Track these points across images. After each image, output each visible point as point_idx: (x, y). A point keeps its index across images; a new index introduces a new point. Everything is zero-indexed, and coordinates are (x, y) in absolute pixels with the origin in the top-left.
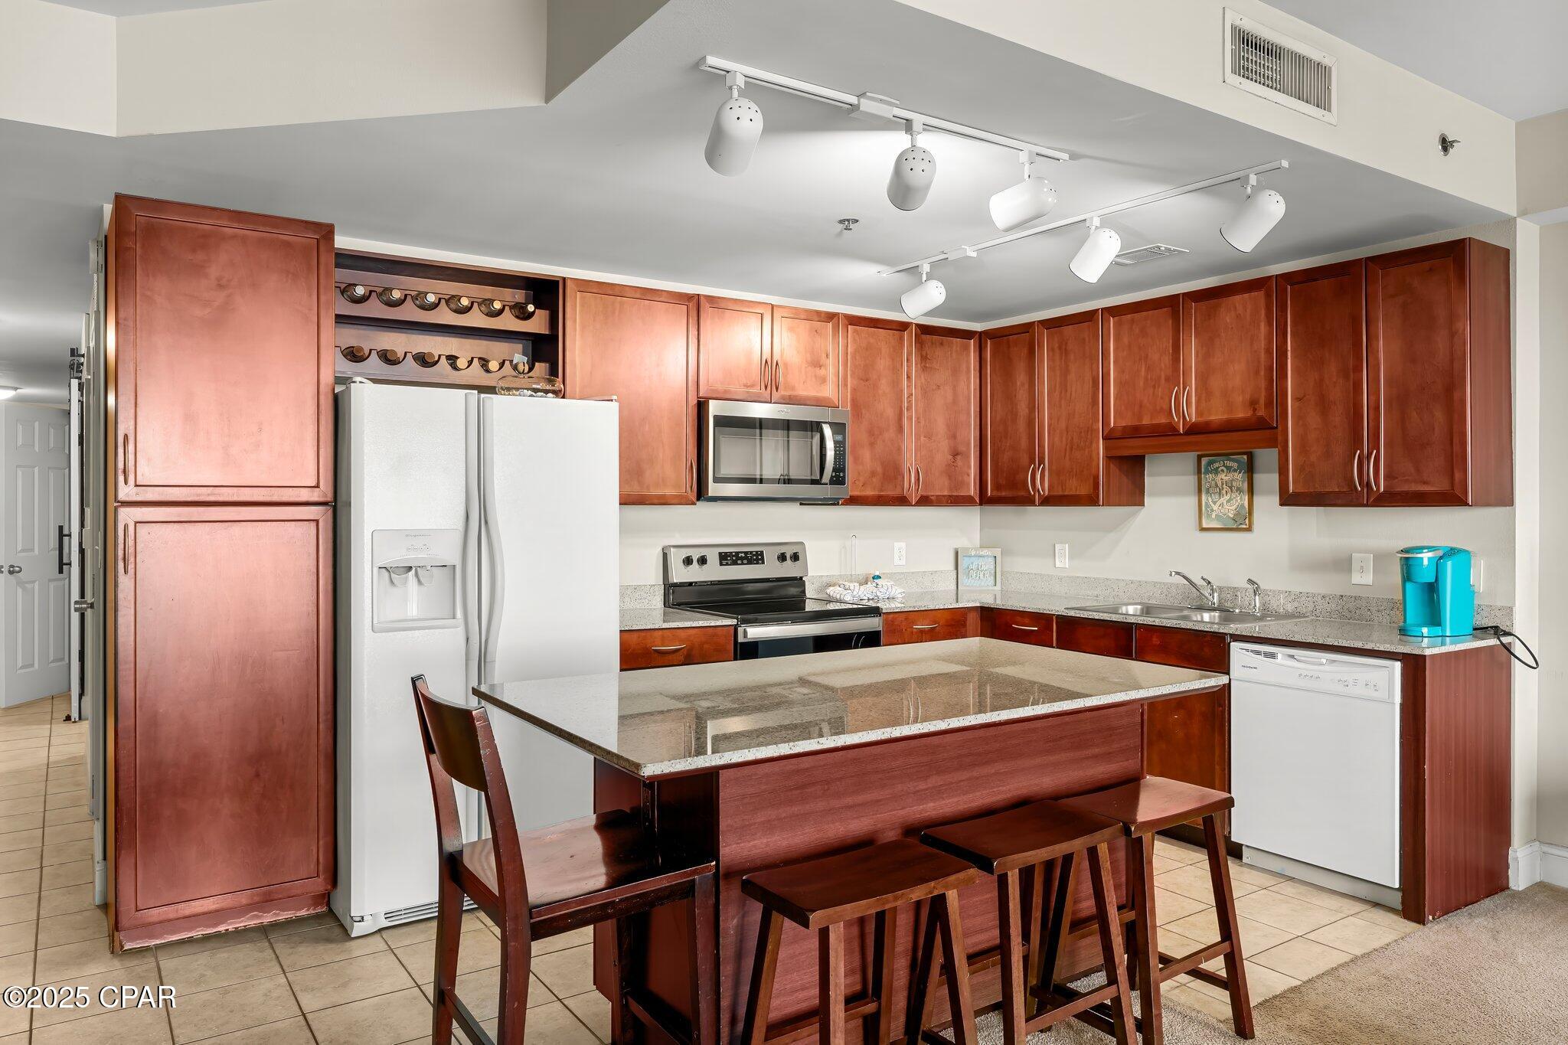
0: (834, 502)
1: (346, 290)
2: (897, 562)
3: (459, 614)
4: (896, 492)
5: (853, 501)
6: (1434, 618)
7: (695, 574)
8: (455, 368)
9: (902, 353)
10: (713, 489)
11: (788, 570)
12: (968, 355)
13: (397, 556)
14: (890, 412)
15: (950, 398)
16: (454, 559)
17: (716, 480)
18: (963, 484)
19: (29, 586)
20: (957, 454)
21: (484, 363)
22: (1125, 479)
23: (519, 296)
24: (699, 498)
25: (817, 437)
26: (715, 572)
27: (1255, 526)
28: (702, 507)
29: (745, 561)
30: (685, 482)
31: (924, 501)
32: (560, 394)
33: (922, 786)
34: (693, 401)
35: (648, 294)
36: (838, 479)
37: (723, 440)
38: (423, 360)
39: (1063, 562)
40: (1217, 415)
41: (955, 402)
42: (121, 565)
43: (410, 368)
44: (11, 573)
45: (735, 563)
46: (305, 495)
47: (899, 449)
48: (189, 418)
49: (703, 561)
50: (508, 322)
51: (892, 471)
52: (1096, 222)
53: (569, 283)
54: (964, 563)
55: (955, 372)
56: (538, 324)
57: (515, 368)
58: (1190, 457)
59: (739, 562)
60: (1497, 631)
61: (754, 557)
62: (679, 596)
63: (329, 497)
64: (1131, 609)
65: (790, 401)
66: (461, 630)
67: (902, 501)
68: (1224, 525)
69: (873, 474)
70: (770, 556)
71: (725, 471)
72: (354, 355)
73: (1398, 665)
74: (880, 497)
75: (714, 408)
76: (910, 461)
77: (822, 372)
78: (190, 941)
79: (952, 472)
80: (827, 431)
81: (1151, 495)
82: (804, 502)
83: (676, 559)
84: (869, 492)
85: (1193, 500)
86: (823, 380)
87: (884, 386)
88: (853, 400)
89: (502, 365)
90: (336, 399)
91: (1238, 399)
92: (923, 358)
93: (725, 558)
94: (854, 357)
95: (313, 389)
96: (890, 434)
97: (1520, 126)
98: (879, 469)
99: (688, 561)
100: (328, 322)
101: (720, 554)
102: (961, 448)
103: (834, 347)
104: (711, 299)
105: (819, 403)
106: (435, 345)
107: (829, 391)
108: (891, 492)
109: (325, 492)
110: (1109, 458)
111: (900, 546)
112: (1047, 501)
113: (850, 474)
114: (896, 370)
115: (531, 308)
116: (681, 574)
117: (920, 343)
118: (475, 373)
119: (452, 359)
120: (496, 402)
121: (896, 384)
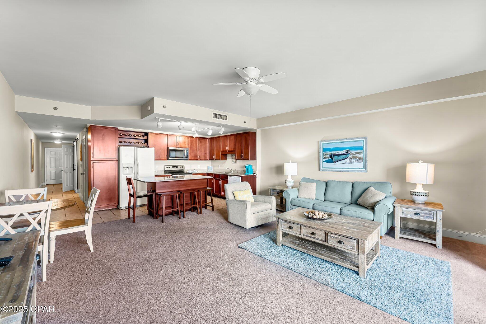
0: (187, 160)
1: (120, 134)
2: (198, 168)
3: (134, 173)
4: (196, 159)
5: (190, 160)
6: (248, 173)
7: (168, 169)
8: (134, 143)
9: (197, 141)
10: (170, 158)
11: (182, 169)
12: (207, 141)
13: (126, 166)
14: (195, 148)
15: (204, 147)
16: (133, 166)
17: (170, 157)
18: (206, 157)
19: (67, 173)
21: (138, 143)
22: (224, 157)
23: (143, 134)
24: (168, 159)
25: (184, 152)
26: (171, 169)
27: (237, 163)
28: (168, 161)
30: (165, 157)
31: (200, 160)
32: (148, 147)
33: (179, 187)
34: (167, 147)
35: (160, 134)
36: (187, 157)
37: (171, 152)
38: (130, 143)
39: (219, 167)
40: (230, 150)
41: (205, 147)
42: (92, 167)
43: (128, 144)
44: (64, 171)
45: (174, 168)
46: (114, 159)
47: (197, 153)
48: (100, 150)
49: (169, 167)
50: (141, 138)
51: (196, 156)
52: (210, 129)
53: (149, 133)
54: (208, 168)
55: (205, 143)
56: (146, 138)
57: (142, 143)
58: (231, 154)
60: (255, 174)
61: (177, 167)
62: (166, 172)
63: (117, 160)
64: (224, 173)
65: (181, 147)
66: (134, 175)
67: (197, 160)
68: (234, 162)
69: (193, 156)
70: (179, 167)
71: (171, 156)
72: (120, 142)
73: (241, 177)
74: (194, 159)
75: (170, 148)
76: (198, 154)
77: (185, 143)
78: (100, 211)
79: (205, 156)
80: (186, 151)
81: (228, 159)
82: (184, 160)
83: (166, 167)
84: (192, 159)
85: (231, 160)
86: (186, 144)
87: (194, 145)
88: (190, 147)
89: (140, 143)
90: (118, 148)
91: (232, 148)
92: (200, 142)
93: (172, 167)
94: (190, 141)
95: (115, 147)
96: (196, 151)
97: (257, 119)
98: (194, 156)
99: (167, 167)
100: (117, 138)
102: (206, 153)
103: (187, 140)
104: (170, 134)
105: (185, 147)
106: (131, 141)
107: (187, 146)
108: (196, 158)
109: (117, 159)
110: (222, 155)
111: (199, 166)
112: (215, 160)
113: (189, 156)
114: (196, 143)
115: (144, 136)
116: (166, 169)
117: (200, 140)
118: (137, 144)
119: (134, 142)
120: (139, 149)
121: (196, 145)
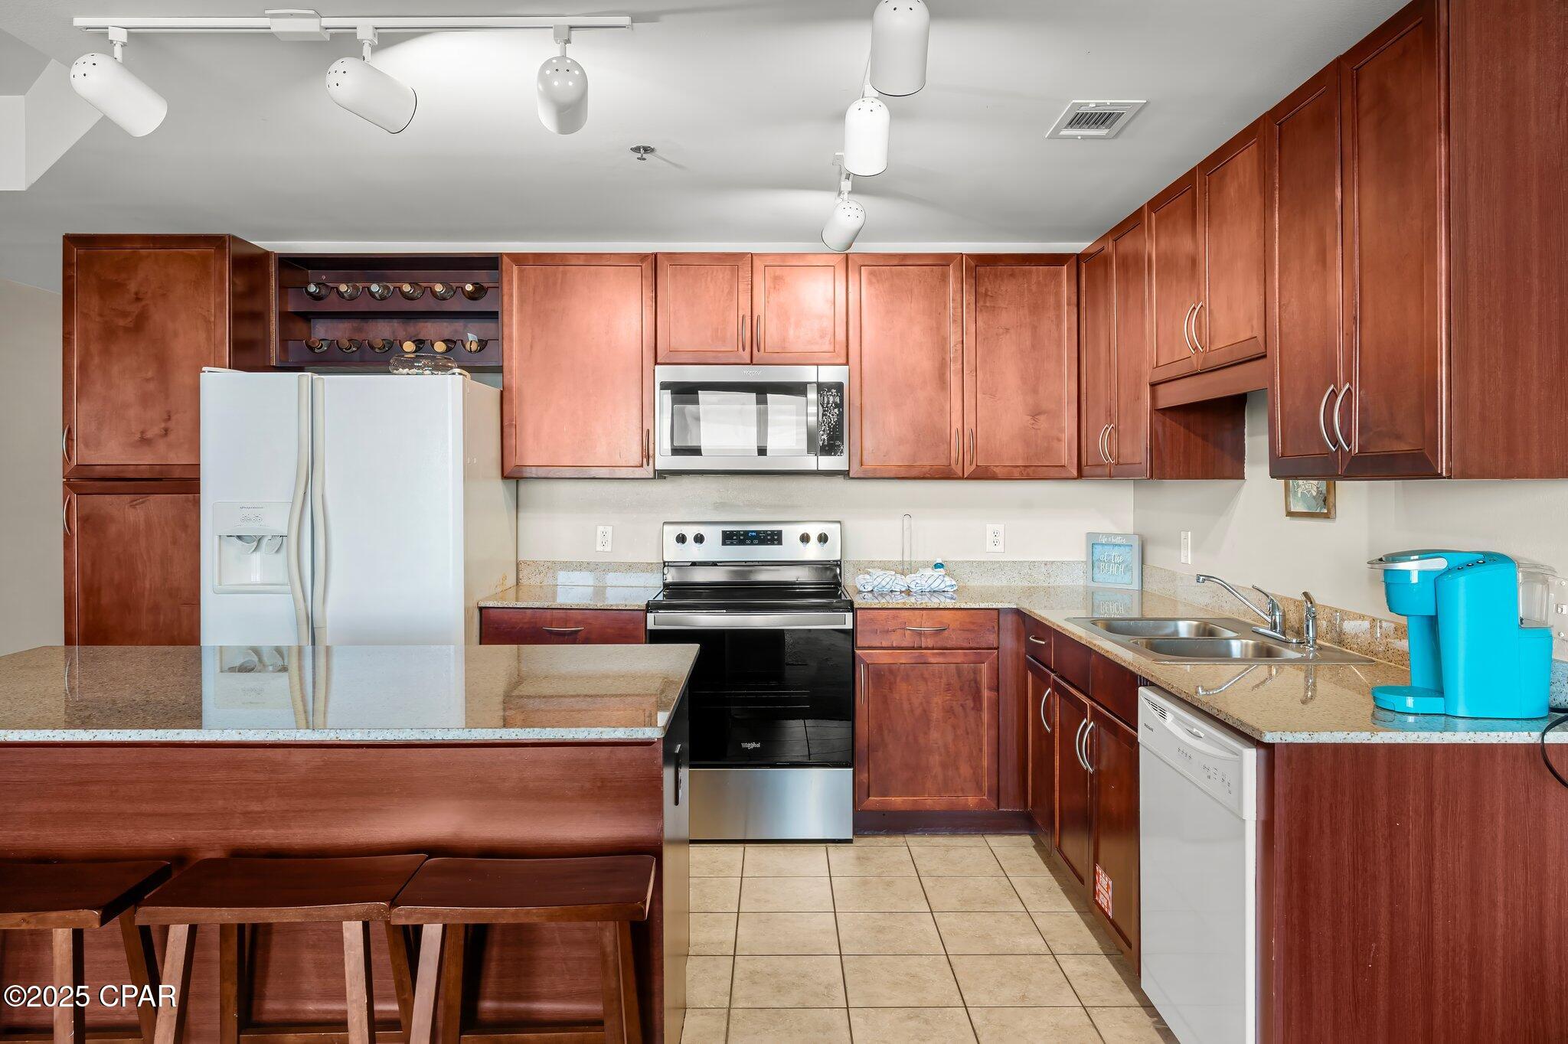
2: (989, 547)
4: (936, 463)
7: (687, 553)
9: (945, 293)
11: (815, 552)
12: (1059, 284)
14: (927, 366)
16: (285, 530)
18: (1052, 450)
20: (1039, 414)
26: (713, 552)
27: (1338, 511)
29: (756, 541)
31: (984, 474)
34: (648, 368)
39: (1186, 556)
41: (1035, 346)
45: (742, 543)
47: (941, 410)
49: (700, 539)
51: (933, 437)
53: (504, 260)
54: (1095, 552)
55: (1036, 309)
59: (748, 542)
61: (769, 537)
67: (947, 474)
68: (1309, 509)
69: (900, 442)
70: (789, 536)
74: (910, 468)
76: (957, 423)
79: (1032, 437)
81: (1251, 462)
87: (917, 334)
92: (982, 296)
93: (730, 538)
94: (870, 303)
96: (928, 390)
98: (910, 436)
99: (682, 539)
101: (724, 533)
102: (1047, 406)
104: (671, 256)
107: (832, 344)
108: (928, 462)
114: (935, 314)
117: (976, 278)
121: (937, 333)
